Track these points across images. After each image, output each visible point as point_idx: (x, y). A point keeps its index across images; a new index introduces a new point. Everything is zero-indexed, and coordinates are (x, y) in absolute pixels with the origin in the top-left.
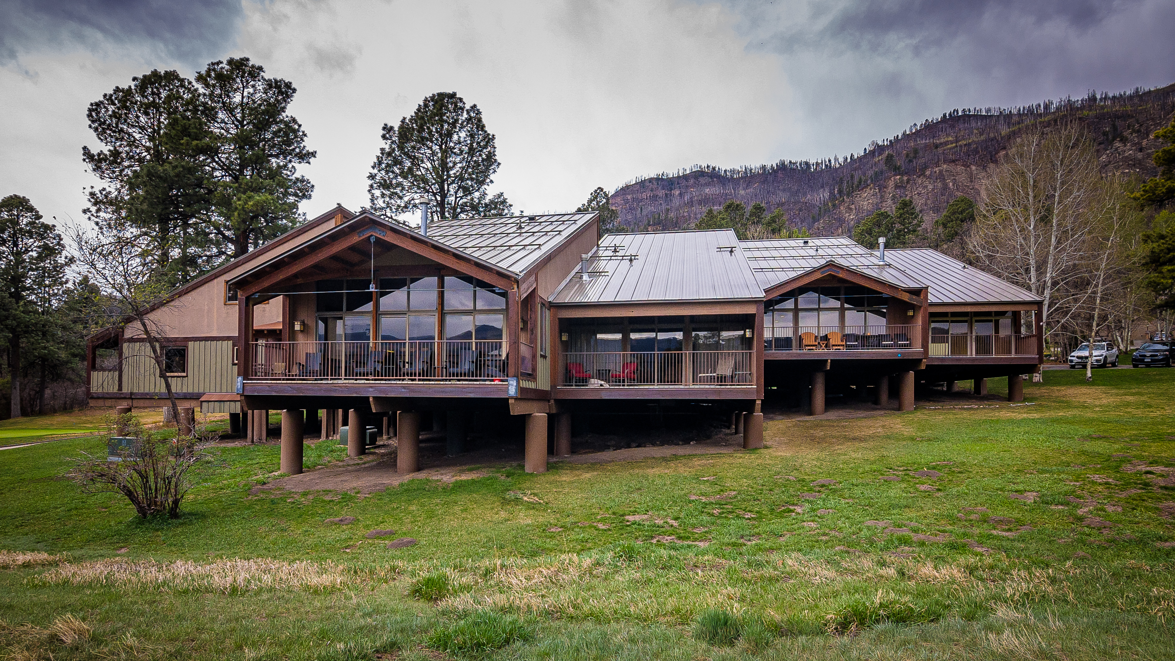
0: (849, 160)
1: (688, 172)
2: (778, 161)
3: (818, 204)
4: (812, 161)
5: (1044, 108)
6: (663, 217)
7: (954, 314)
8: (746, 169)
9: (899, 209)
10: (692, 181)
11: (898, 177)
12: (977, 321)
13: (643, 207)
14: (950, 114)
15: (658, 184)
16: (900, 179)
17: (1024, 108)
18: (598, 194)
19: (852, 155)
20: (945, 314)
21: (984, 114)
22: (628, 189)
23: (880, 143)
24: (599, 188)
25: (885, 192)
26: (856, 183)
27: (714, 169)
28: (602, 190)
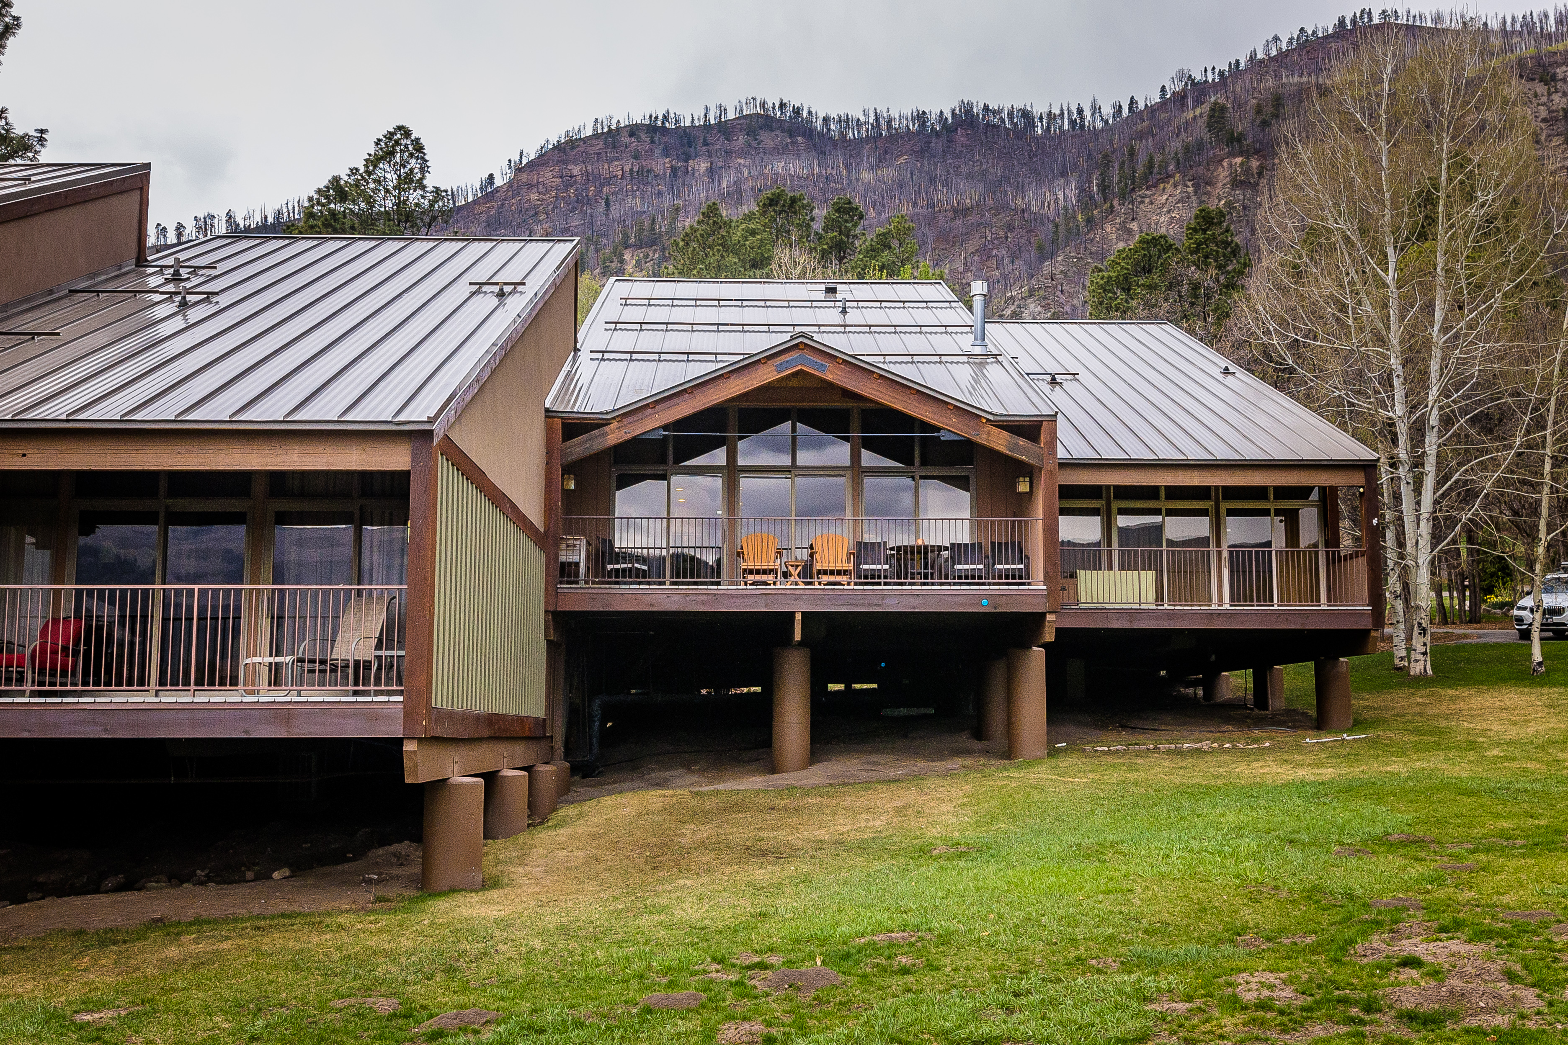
0: (1125, 112)
1: (731, 115)
2: (955, 104)
3: (1051, 214)
4: (1039, 109)
5: (1556, 23)
6: (662, 226)
7: (1175, 492)
8: (877, 119)
9: (1195, 230)
10: (741, 140)
11: (1239, 160)
12: (1231, 513)
13: (612, 198)
14: (1354, 21)
15: (652, 142)
16: (1242, 164)
17: (1513, 18)
18: (397, 143)
19: (1132, 102)
20: (1152, 492)
21: (1429, 24)
22: (572, 148)
23: (1198, 77)
24: (400, 128)
25: (1208, 194)
26: (1140, 169)
27: (797, 111)
28: (407, 133)
